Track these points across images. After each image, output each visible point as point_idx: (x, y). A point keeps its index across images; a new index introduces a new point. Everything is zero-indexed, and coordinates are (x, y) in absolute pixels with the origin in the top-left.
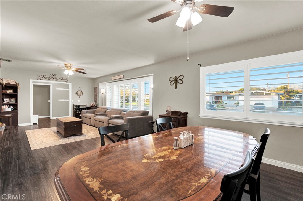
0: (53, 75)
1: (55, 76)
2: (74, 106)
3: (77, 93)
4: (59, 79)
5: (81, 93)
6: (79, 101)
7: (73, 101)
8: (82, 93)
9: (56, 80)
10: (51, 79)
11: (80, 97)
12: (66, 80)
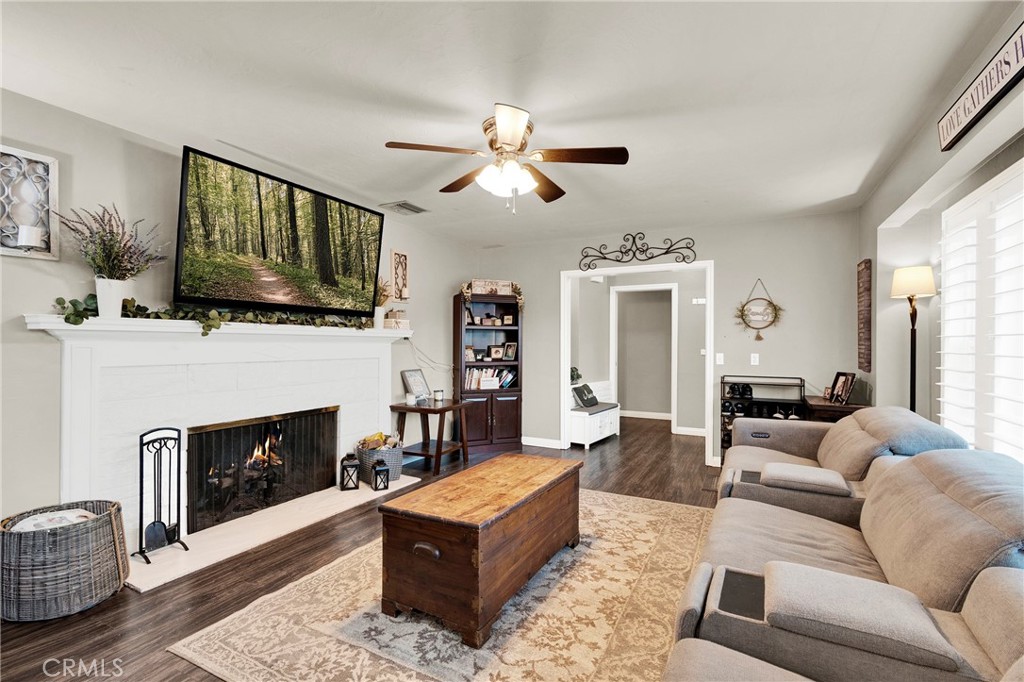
0: (634, 238)
1: (639, 243)
2: (723, 383)
3: (742, 315)
4: (656, 252)
5: (770, 310)
6: (755, 359)
7: (720, 357)
8: (776, 310)
9: (643, 257)
10: (626, 258)
11: (759, 338)
12: (686, 252)
